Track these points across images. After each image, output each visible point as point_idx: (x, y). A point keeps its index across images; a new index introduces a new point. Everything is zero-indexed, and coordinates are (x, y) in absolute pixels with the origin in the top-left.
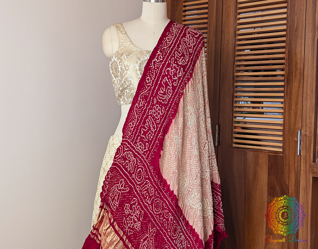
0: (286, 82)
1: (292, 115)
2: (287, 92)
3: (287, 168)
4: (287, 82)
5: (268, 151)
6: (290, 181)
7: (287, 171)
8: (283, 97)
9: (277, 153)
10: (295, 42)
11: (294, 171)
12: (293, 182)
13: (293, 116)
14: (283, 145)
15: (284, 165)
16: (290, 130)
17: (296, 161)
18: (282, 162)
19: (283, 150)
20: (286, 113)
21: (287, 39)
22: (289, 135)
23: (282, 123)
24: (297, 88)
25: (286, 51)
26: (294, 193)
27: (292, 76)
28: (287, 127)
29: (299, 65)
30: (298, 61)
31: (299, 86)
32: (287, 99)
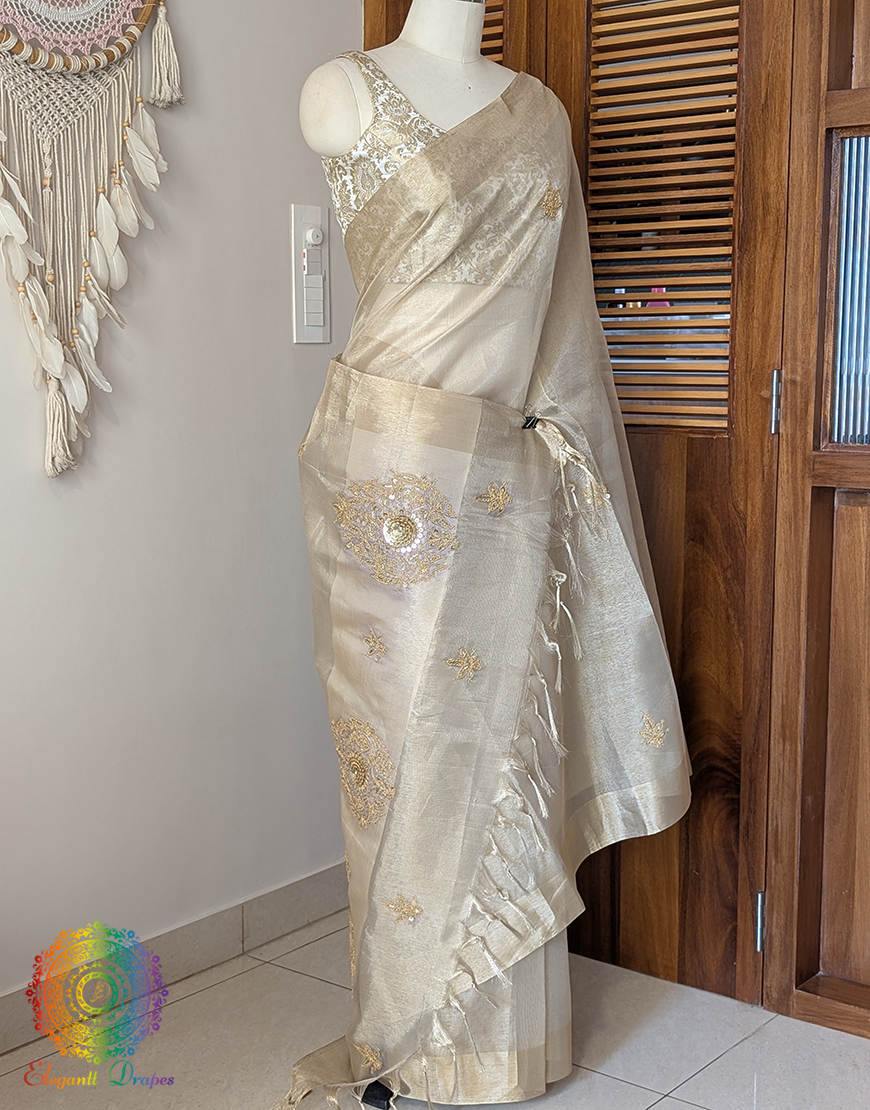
0: (736, 245)
1: (756, 330)
2: (740, 272)
3: (741, 468)
4: (740, 247)
5: (687, 430)
6: (749, 503)
7: (741, 477)
8: (729, 284)
9: (714, 433)
10: (762, 140)
11: (761, 476)
12: (759, 505)
13: (756, 333)
14: (729, 411)
15: (733, 463)
16: (748, 371)
17: (766, 450)
18: (728, 454)
19: (730, 423)
20: (738, 327)
21: (739, 131)
22: (747, 384)
23: (728, 354)
24: (770, 261)
25: (736, 162)
26: (761, 530)
27: (755, 231)
28: (740, 363)
29: (773, 201)
30: (772, 189)
31: (774, 256)
32: (740, 290)
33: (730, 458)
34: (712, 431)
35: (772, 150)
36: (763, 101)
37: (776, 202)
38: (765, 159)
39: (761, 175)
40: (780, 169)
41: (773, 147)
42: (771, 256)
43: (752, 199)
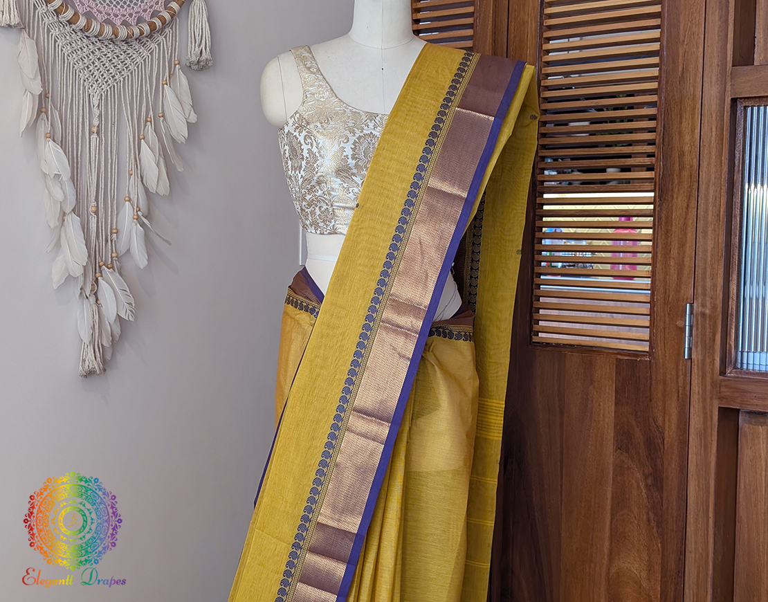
1: (672, 268)
2: (660, 219)
3: (660, 387)
4: (660, 197)
5: (616, 352)
6: (667, 418)
7: (660, 395)
9: (637, 356)
10: (679, 106)
11: (676, 395)
12: (674, 420)
13: (673, 270)
14: (650, 337)
15: (653, 383)
16: (666, 303)
17: (680, 373)
18: (649, 375)
19: (651, 347)
20: (658, 265)
21: (660, 98)
22: (665, 314)
23: (649, 288)
24: (684, 210)
25: (657, 125)
26: (676, 444)
27: (672, 183)
28: (659, 296)
29: (687, 159)
30: (687, 148)
31: (688, 205)
32: (660, 234)
33: (651, 378)
34: (636, 354)
35: (687, 115)
36: (680, 74)
37: (690, 160)
38: (681, 122)
39: (677, 137)
40: (693, 132)
41: (688, 113)
42: (685, 205)
43: (670, 157)
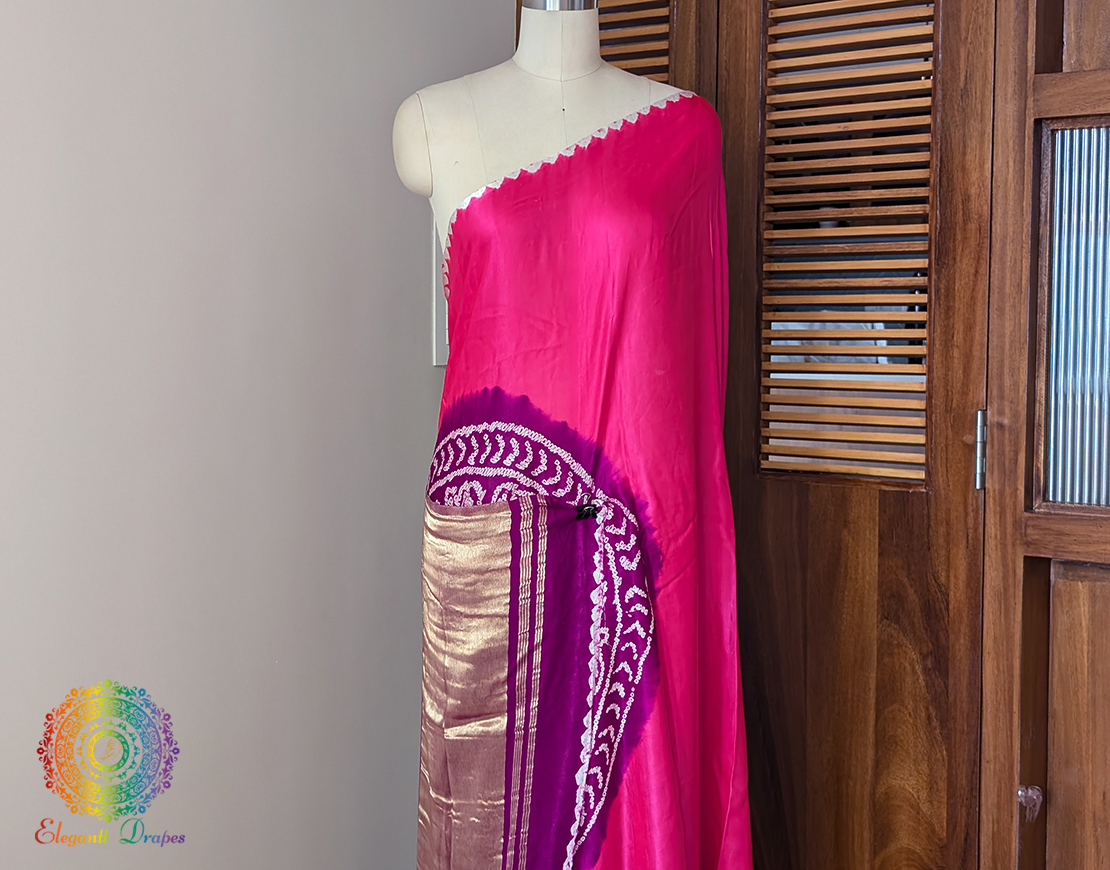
0: (933, 257)
1: (956, 361)
3: (942, 530)
4: (938, 259)
5: (878, 481)
6: (952, 574)
7: (941, 541)
8: (925, 305)
9: (909, 486)
10: (961, 131)
11: (964, 541)
12: (963, 576)
13: (957, 365)
14: (927, 459)
15: (932, 523)
16: (948, 410)
17: (970, 509)
18: (925, 512)
19: (928, 473)
20: (936, 356)
21: (935, 120)
22: (947, 427)
23: (924, 389)
24: (971, 278)
25: (932, 158)
26: (966, 610)
27: (954, 240)
28: (938, 401)
29: (974, 205)
30: (973, 191)
31: (977, 272)
32: (938, 313)
33: (929, 517)
34: (907, 483)
35: (973, 143)
36: (962, 84)
37: (979, 206)
38: (964, 154)
39: (960, 174)
40: (982, 166)
41: (974, 140)
42: (973, 271)
43: (950, 203)
